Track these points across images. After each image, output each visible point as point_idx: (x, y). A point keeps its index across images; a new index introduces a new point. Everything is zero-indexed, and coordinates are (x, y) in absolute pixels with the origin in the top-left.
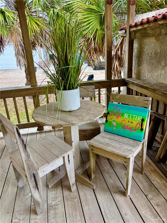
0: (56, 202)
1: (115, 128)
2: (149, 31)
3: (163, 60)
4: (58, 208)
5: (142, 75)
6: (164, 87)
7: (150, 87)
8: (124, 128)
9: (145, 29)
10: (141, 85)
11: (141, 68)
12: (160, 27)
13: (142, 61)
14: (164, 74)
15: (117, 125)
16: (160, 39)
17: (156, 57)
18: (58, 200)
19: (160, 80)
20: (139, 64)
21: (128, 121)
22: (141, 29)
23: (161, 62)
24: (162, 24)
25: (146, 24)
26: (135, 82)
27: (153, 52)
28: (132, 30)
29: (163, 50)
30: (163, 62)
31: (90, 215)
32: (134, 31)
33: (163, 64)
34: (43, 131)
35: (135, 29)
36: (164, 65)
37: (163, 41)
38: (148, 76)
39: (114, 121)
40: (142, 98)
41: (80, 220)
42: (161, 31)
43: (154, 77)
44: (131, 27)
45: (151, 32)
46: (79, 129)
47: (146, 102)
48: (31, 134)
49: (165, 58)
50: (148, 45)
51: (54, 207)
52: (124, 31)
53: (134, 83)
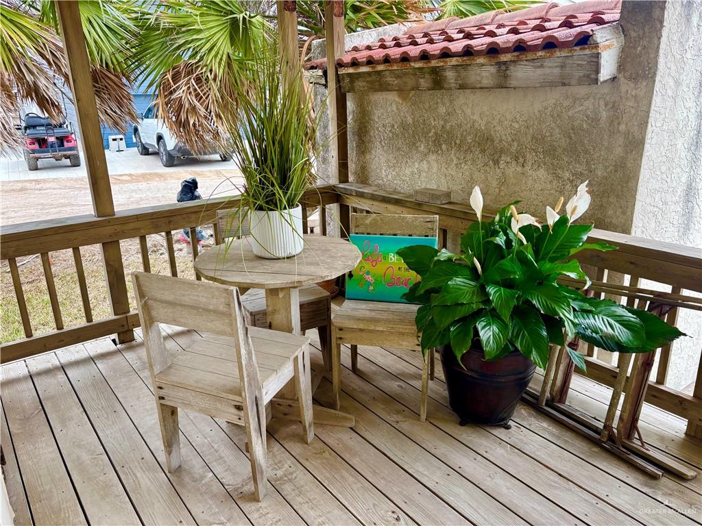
0: (284, 469)
1: (371, 288)
2: (390, 79)
3: (422, 141)
4: (295, 478)
5: (373, 174)
6: (439, 196)
7: (407, 199)
8: (393, 284)
9: (379, 73)
10: (384, 197)
11: (368, 157)
12: (415, 74)
13: (370, 141)
14: (426, 170)
15: (375, 280)
16: (411, 96)
17: (403, 134)
18: (286, 466)
19: (419, 182)
20: (363, 149)
21: (399, 268)
22: (369, 74)
23: (417, 145)
24: (419, 69)
25: (382, 64)
26: (366, 191)
27: (396, 123)
28: (342, 71)
29: (418, 121)
30: (422, 146)
31: (371, 468)
32: (349, 75)
33: (422, 148)
34: (134, 343)
35: (351, 70)
36: (426, 151)
37: (417, 100)
38: (390, 177)
39: (368, 273)
40: (420, 217)
41: (356, 481)
42: (417, 81)
43: (404, 178)
44: (340, 65)
45: (394, 81)
46: (300, 302)
47: (429, 225)
48: (104, 356)
49: (425, 137)
50: (381, 107)
51: (286, 478)
52: (320, 73)
53: (365, 193)
